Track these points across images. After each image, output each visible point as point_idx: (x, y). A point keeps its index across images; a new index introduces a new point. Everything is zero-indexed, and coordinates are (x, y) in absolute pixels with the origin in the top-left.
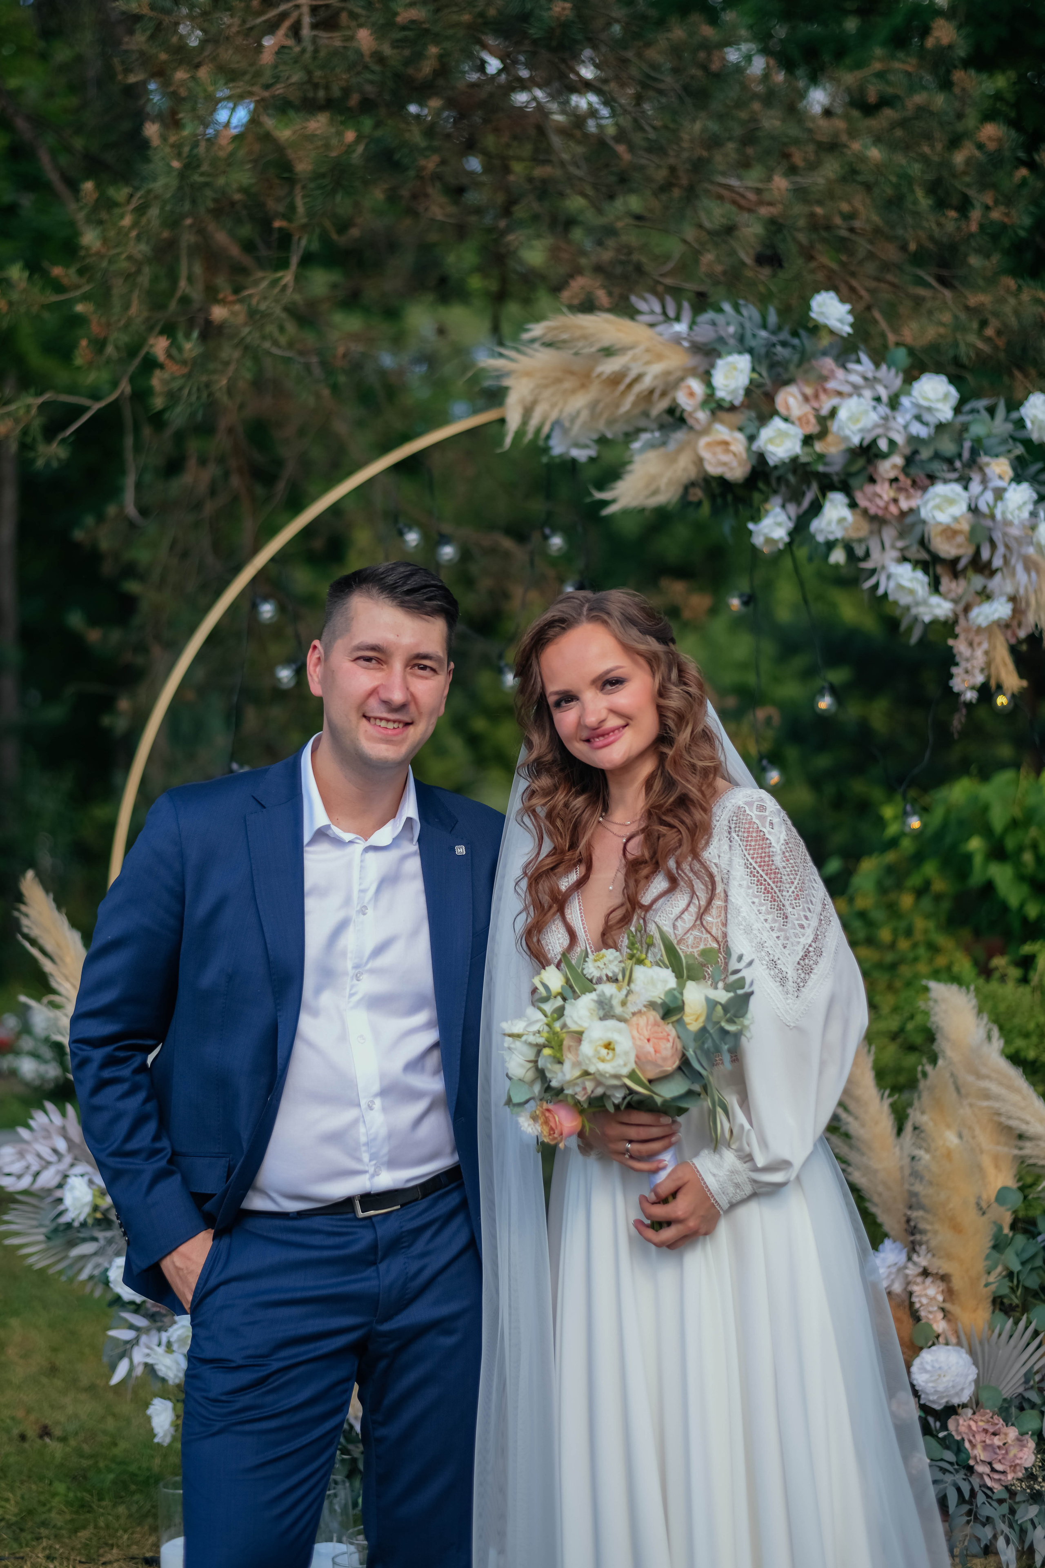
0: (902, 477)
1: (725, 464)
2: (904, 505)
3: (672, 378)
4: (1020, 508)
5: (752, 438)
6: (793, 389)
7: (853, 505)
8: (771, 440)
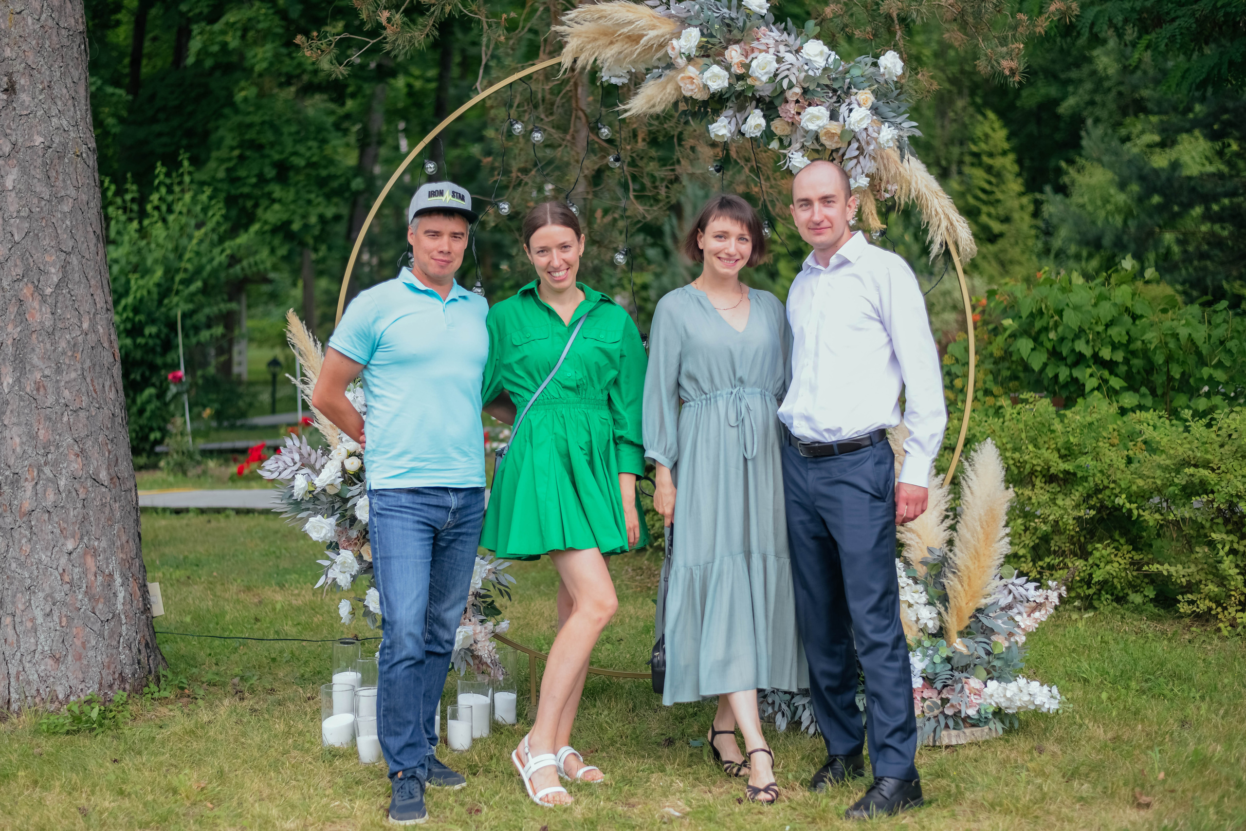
0: (801, 100)
1: (692, 90)
3: (664, 40)
5: (703, 75)
7: (776, 115)
8: (711, 78)
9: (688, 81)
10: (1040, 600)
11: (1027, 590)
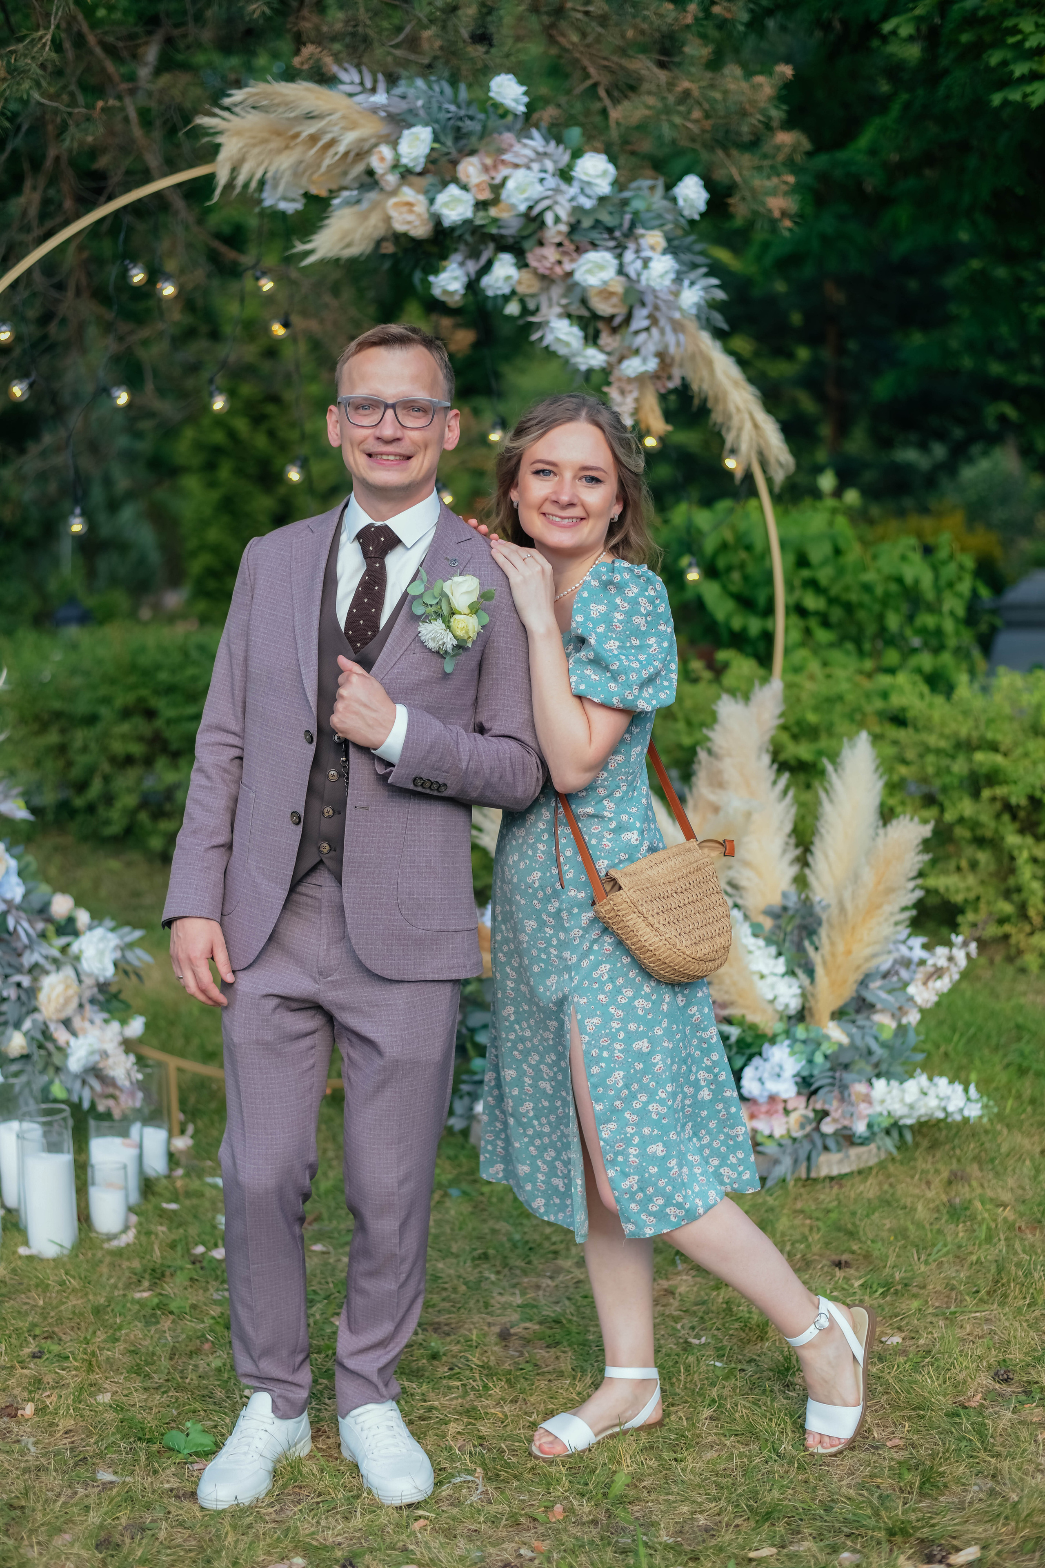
0: (566, 243)
1: (409, 223)
2: (568, 267)
3: (367, 146)
4: (662, 276)
5: (432, 201)
6: (474, 160)
7: (522, 264)
8: (446, 204)
9: (405, 209)
10: (942, 962)
11: (911, 949)
